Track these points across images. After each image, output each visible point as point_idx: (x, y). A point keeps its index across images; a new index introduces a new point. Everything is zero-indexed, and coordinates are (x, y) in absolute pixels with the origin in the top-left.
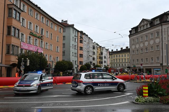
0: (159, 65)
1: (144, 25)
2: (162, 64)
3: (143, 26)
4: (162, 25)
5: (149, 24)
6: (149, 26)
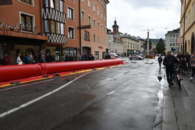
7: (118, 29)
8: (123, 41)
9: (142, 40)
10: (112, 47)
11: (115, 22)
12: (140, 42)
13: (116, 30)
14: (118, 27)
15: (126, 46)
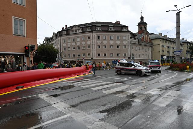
0: (91, 59)
1: (73, 30)
2: (92, 58)
3: (76, 30)
4: (93, 32)
5: (81, 30)
6: (81, 31)
7: (146, 28)
8: (154, 44)
9: (188, 43)
10: (129, 51)
11: (142, 18)
12: (185, 45)
13: (142, 29)
14: (145, 24)
15: (159, 51)
